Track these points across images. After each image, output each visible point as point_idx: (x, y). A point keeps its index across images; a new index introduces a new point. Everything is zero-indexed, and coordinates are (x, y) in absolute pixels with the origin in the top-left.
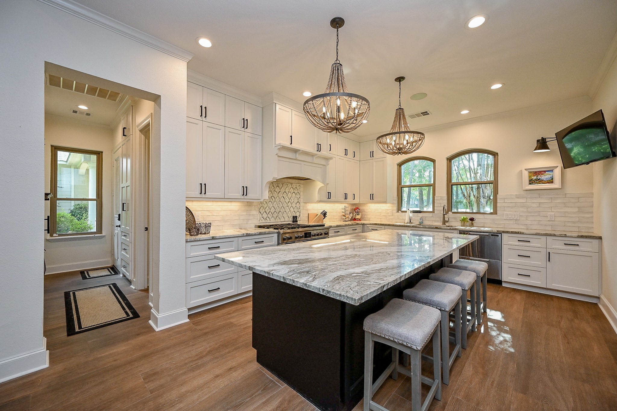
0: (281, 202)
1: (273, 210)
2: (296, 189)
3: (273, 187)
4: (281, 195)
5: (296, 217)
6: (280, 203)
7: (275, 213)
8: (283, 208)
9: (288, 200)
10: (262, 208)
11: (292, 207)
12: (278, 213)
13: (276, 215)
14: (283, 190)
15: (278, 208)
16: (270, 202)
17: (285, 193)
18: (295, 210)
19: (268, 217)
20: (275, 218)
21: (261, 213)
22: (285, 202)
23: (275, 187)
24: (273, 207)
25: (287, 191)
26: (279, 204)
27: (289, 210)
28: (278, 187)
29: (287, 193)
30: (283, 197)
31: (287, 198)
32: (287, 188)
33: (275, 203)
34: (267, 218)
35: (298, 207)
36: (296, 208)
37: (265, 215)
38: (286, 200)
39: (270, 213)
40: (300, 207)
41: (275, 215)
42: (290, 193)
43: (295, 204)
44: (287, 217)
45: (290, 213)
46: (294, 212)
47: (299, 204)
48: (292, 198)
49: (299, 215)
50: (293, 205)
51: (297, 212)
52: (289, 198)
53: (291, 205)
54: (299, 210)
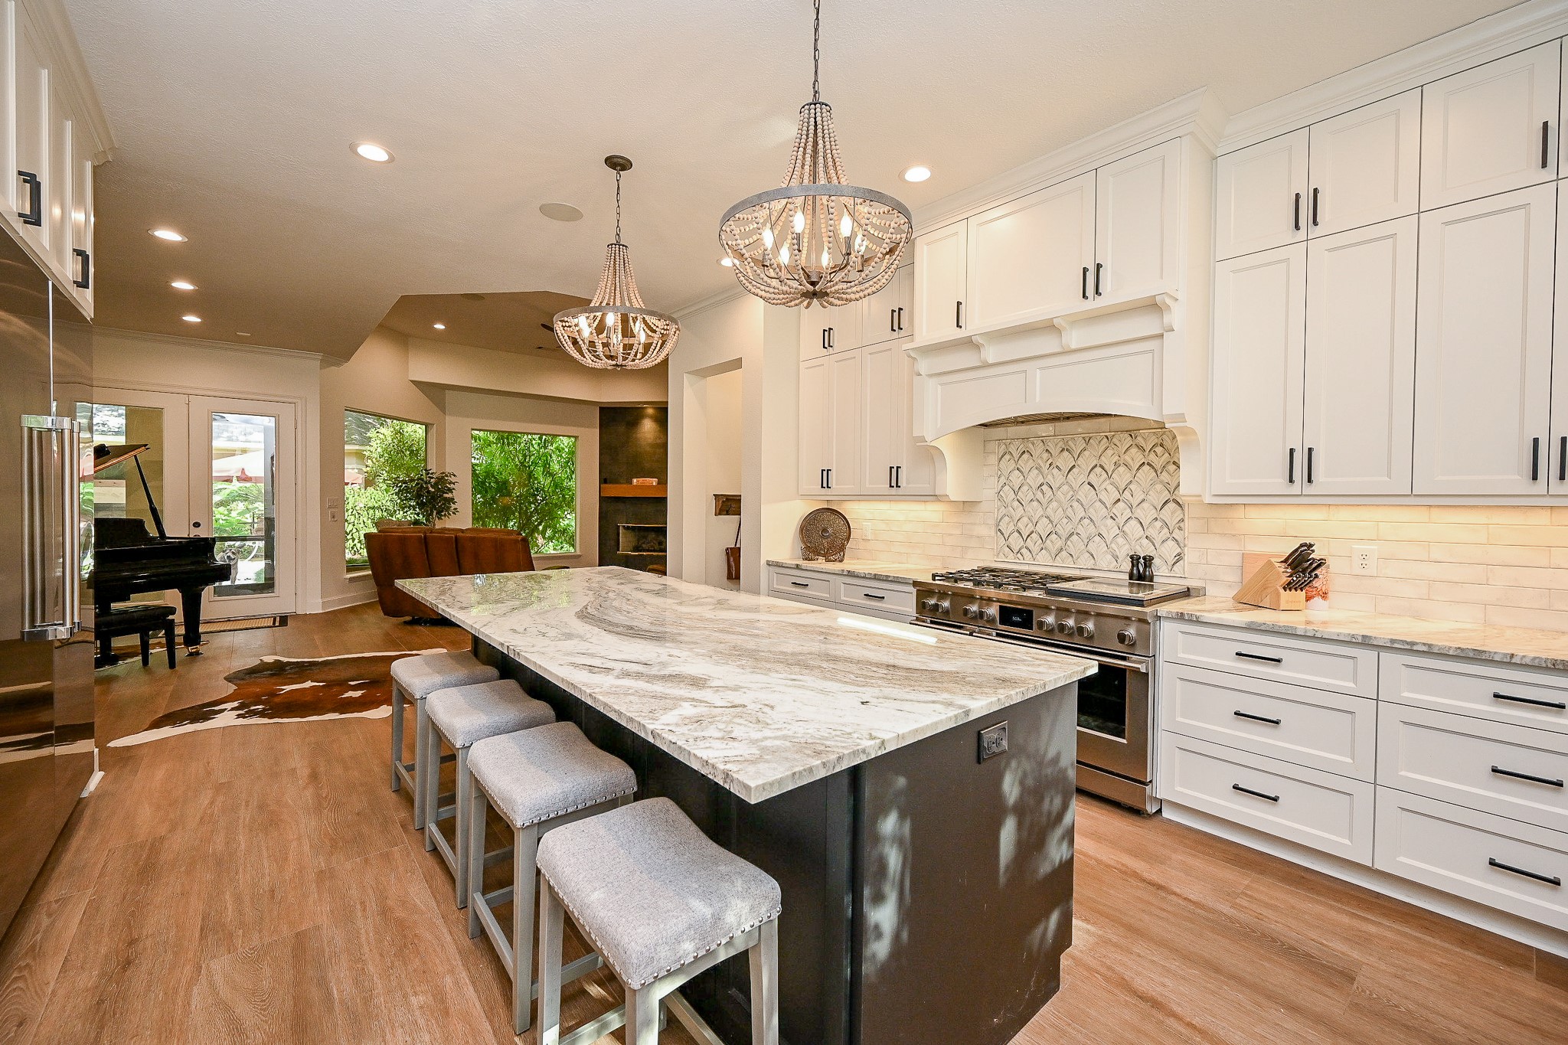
0: (1078, 501)
1: (1044, 527)
2: (1159, 450)
3: (1046, 455)
4: (1078, 477)
5: (1148, 561)
6: (1075, 504)
7: (1053, 536)
8: (1086, 521)
9: (1116, 495)
10: (1006, 518)
11: (1133, 522)
12: (1068, 539)
13: (1059, 543)
14: (1087, 460)
15: (1065, 521)
16: (1035, 503)
17: (1098, 470)
18: (1151, 532)
19: (1027, 548)
20: (1054, 551)
21: (1003, 534)
22: (1100, 501)
23: (1055, 451)
24: (1047, 517)
25: (1108, 461)
26: (1070, 509)
27: (1118, 531)
28: (1066, 453)
29: (1110, 468)
30: (1089, 484)
31: (1110, 488)
32: (1109, 452)
33: (1054, 504)
34: (1024, 551)
35: (1172, 523)
36: (1158, 524)
37: (1016, 542)
38: (1103, 496)
39: (1034, 535)
40: (1182, 520)
41: (1055, 543)
42: (1122, 469)
43: (1154, 511)
44: (1109, 557)
45: (1125, 542)
46: (1145, 542)
47: (1179, 511)
48: (1132, 486)
49: (1179, 554)
50: (1139, 513)
51: (1163, 542)
52: (1117, 488)
53: (1127, 513)
54: (1174, 535)
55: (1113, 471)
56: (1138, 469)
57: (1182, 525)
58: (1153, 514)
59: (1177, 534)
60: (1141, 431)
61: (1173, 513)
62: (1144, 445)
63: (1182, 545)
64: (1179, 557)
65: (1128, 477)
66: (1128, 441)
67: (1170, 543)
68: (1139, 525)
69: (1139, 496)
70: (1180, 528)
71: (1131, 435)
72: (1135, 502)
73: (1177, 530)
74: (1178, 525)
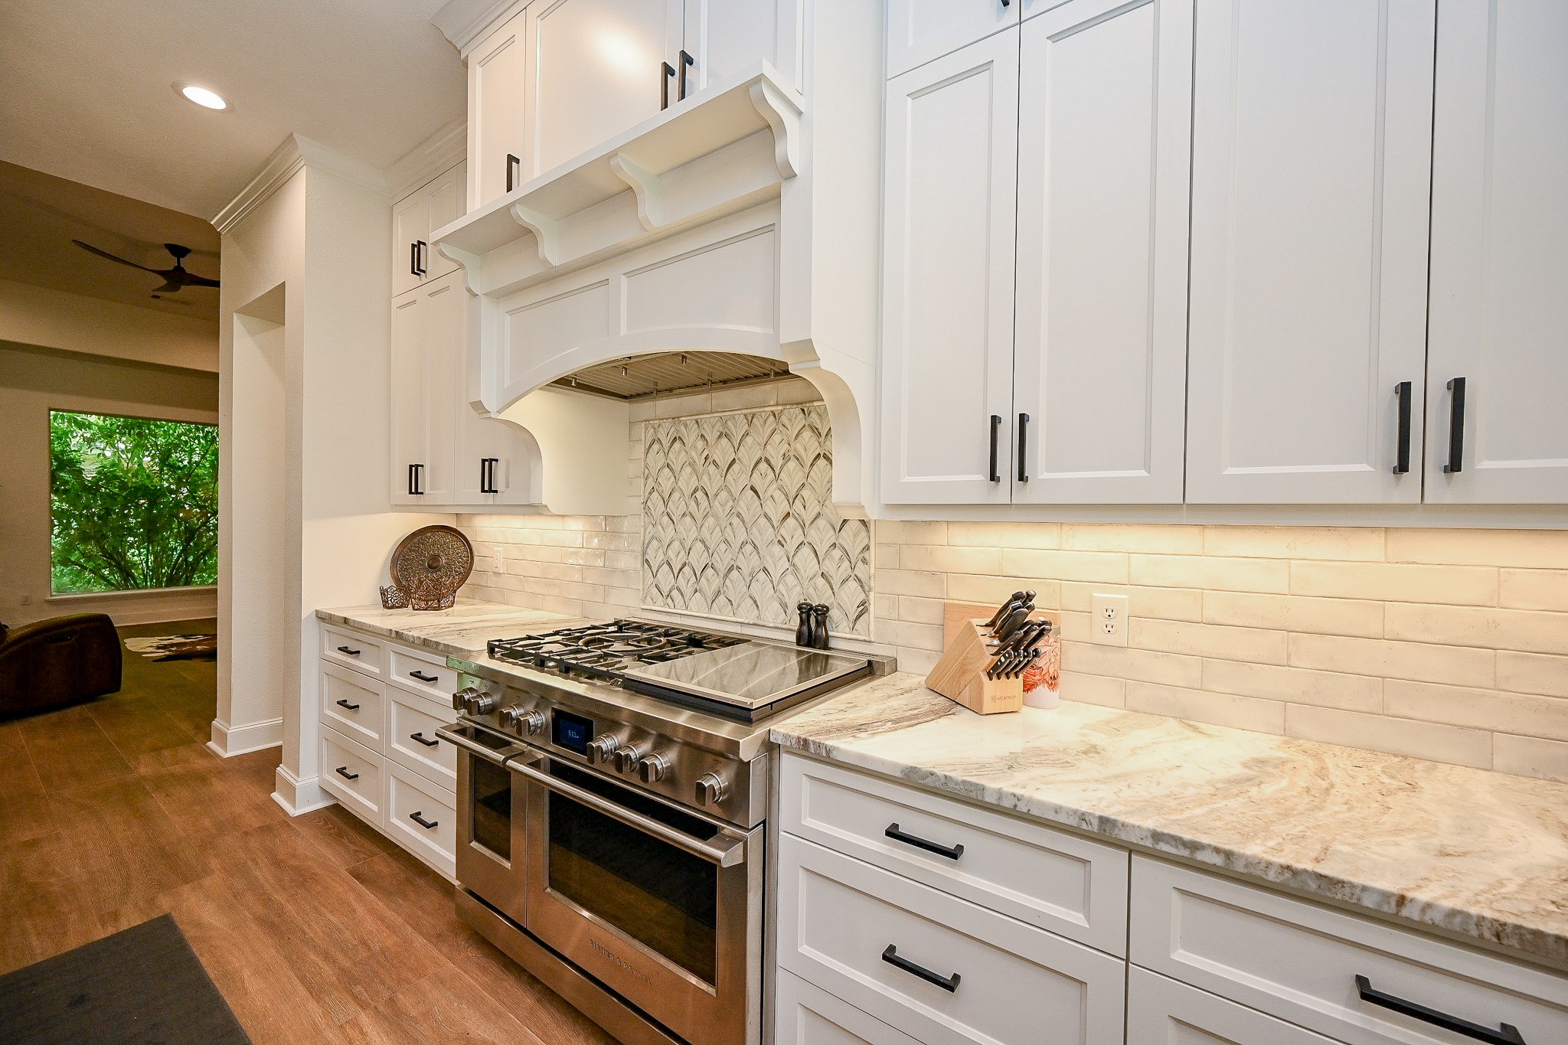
0: (739, 515)
1: (698, 558)
3: (700, 444)
4: (739, 478)
5: (822, 612)
6: (736, 521)
7: (710, 571)
8: (749, 548)
9: (784, 507)
10: (655, 543)
11: (806, 550)
12: (726, 576)
13: (716, 582)
14: (749, 453)
15: (723, 547)
16: (688, 519)
17: (763, 466)
18: (829, 566)
19: (679, 590)
20: (710, 595)
21: (650, 566)
22: (766, 516)
23: (711, 437)
24: (703, 542)
25: (775, 454)
26: (729, 529)
27: (787, 565)
28: (724, 440)
29: (777, 462)
30: (753, 488)
31: (778, 495)
32: (777, 438)
33: (711, 520)
34: (675, 593)
35: (855, 552)
36: (837, 553)
37: (666, 579)
38: (769, 507)
39: (687, 569)
40: (867, 548)
41: (711, 582)
42: (792, 464)
43: (832, 532)
44: (776, 605)
45: (796, 582)
46: (820, 581)
47: (864, 534)
48: (805, 493)
49: (863, 603)
50: (813, 535)
51: (844, 582)
52: (786, 495)
53: (799, 536)
54: (857, 572)
55: (782, 468)
56: (812, 465)
57: (866, 555)
58: (830, 537)
59: (860, 570)
60: (815, 404)
61: (856, 535)
62: (819, 426)
63: (867, 588)
64: (863, 608)
65: (799, 478)
66: (800, 421)
67: (852, 584)
68: (813, 555)
69: (814, 509)
70: (865, 561)
71: (803, 410)
72: (808, 518)
73: (860, 564)
74: (861, 556)
